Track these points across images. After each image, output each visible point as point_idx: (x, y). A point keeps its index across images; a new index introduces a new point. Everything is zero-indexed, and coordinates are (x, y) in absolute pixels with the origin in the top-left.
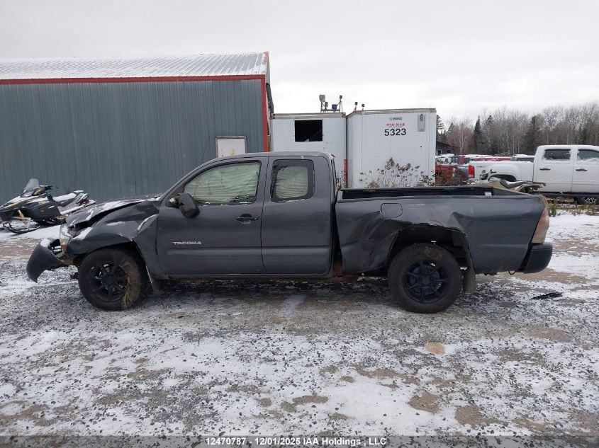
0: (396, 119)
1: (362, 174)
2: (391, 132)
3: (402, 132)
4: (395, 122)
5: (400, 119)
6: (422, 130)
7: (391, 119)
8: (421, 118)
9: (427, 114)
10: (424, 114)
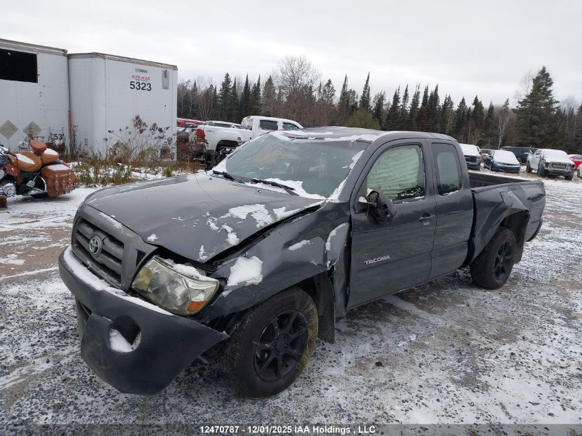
0: (142, 71)
1: (110, 132)
2: (136, 86)
3: (147, 87)
4: (142, 75)
5: (146, 72)
6: (166, 88)
7: (137, 70)
8: (165, 74)
9: (170, 71)
10: (168, 70)
